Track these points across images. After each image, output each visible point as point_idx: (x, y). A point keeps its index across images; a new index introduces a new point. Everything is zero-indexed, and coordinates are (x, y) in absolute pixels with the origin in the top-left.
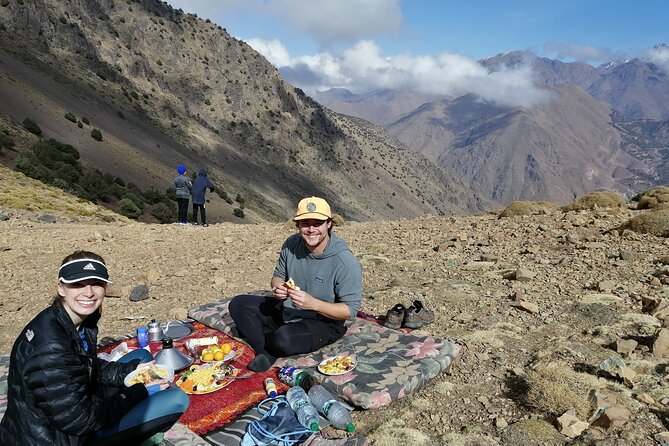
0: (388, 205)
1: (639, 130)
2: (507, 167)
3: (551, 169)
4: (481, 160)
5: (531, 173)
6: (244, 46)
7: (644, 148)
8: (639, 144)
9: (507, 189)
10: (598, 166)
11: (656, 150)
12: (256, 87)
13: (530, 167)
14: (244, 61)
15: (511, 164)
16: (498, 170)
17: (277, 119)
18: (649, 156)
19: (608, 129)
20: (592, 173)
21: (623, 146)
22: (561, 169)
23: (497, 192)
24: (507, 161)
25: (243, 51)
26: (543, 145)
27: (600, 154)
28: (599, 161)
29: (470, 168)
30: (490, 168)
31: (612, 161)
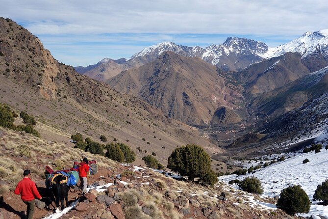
0: (127, 122)
1: (231, 76)
2: (173, 100)
3: (196, 98)
4: (159, 98)
5: (186, 102)
6: (11, 22)
7: (235, 85)
8: (232, 83)
9: (176, 112)
10: (217, 95)
11: (241, 86)
12: (23, 48)
13: (185, 99)
14: (11, 31)
15: (175, 98)
16: (169, 102)
17: (43, 68)
18: (238, 89)
19: (217, 77)
20: (215, 99)
21: (226, 84)
22: (200, 98)
23: (171, 114)
24: (173, 96)
25: (10, 25)
26: (189, 87)
27: (216, 89)
28: (217, 92)
29: (154, 103)
30: (165, 102)
31: (223, 92)
